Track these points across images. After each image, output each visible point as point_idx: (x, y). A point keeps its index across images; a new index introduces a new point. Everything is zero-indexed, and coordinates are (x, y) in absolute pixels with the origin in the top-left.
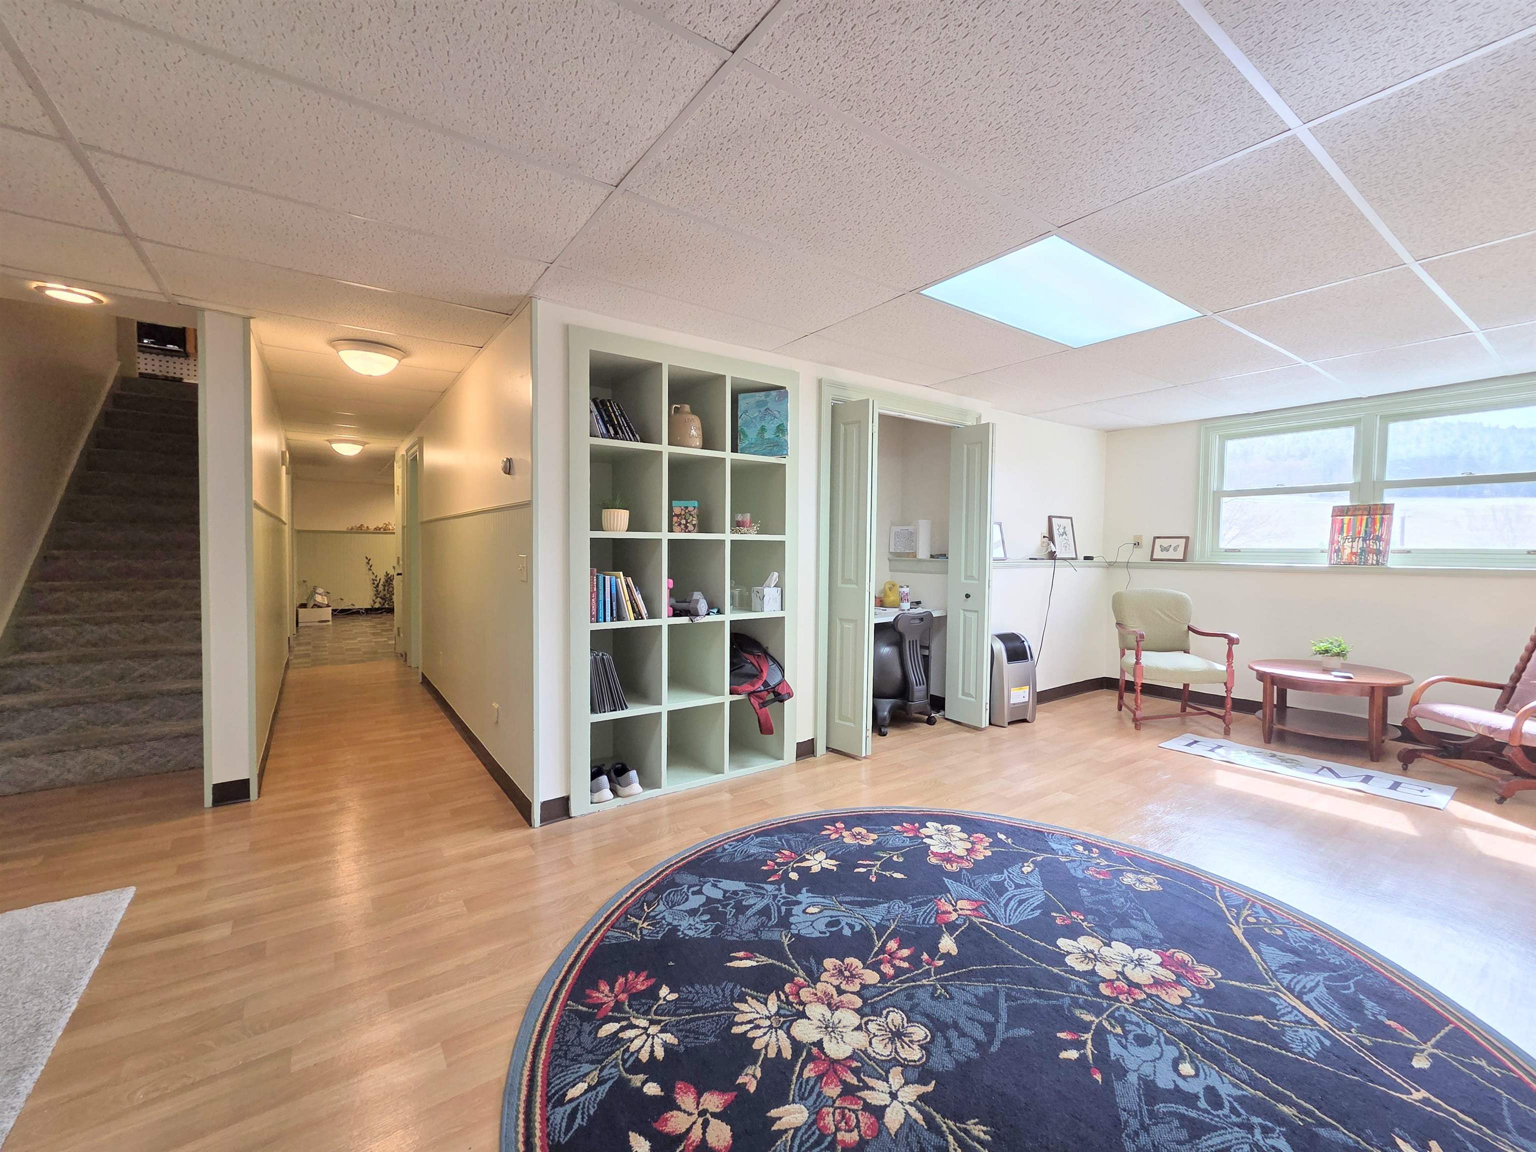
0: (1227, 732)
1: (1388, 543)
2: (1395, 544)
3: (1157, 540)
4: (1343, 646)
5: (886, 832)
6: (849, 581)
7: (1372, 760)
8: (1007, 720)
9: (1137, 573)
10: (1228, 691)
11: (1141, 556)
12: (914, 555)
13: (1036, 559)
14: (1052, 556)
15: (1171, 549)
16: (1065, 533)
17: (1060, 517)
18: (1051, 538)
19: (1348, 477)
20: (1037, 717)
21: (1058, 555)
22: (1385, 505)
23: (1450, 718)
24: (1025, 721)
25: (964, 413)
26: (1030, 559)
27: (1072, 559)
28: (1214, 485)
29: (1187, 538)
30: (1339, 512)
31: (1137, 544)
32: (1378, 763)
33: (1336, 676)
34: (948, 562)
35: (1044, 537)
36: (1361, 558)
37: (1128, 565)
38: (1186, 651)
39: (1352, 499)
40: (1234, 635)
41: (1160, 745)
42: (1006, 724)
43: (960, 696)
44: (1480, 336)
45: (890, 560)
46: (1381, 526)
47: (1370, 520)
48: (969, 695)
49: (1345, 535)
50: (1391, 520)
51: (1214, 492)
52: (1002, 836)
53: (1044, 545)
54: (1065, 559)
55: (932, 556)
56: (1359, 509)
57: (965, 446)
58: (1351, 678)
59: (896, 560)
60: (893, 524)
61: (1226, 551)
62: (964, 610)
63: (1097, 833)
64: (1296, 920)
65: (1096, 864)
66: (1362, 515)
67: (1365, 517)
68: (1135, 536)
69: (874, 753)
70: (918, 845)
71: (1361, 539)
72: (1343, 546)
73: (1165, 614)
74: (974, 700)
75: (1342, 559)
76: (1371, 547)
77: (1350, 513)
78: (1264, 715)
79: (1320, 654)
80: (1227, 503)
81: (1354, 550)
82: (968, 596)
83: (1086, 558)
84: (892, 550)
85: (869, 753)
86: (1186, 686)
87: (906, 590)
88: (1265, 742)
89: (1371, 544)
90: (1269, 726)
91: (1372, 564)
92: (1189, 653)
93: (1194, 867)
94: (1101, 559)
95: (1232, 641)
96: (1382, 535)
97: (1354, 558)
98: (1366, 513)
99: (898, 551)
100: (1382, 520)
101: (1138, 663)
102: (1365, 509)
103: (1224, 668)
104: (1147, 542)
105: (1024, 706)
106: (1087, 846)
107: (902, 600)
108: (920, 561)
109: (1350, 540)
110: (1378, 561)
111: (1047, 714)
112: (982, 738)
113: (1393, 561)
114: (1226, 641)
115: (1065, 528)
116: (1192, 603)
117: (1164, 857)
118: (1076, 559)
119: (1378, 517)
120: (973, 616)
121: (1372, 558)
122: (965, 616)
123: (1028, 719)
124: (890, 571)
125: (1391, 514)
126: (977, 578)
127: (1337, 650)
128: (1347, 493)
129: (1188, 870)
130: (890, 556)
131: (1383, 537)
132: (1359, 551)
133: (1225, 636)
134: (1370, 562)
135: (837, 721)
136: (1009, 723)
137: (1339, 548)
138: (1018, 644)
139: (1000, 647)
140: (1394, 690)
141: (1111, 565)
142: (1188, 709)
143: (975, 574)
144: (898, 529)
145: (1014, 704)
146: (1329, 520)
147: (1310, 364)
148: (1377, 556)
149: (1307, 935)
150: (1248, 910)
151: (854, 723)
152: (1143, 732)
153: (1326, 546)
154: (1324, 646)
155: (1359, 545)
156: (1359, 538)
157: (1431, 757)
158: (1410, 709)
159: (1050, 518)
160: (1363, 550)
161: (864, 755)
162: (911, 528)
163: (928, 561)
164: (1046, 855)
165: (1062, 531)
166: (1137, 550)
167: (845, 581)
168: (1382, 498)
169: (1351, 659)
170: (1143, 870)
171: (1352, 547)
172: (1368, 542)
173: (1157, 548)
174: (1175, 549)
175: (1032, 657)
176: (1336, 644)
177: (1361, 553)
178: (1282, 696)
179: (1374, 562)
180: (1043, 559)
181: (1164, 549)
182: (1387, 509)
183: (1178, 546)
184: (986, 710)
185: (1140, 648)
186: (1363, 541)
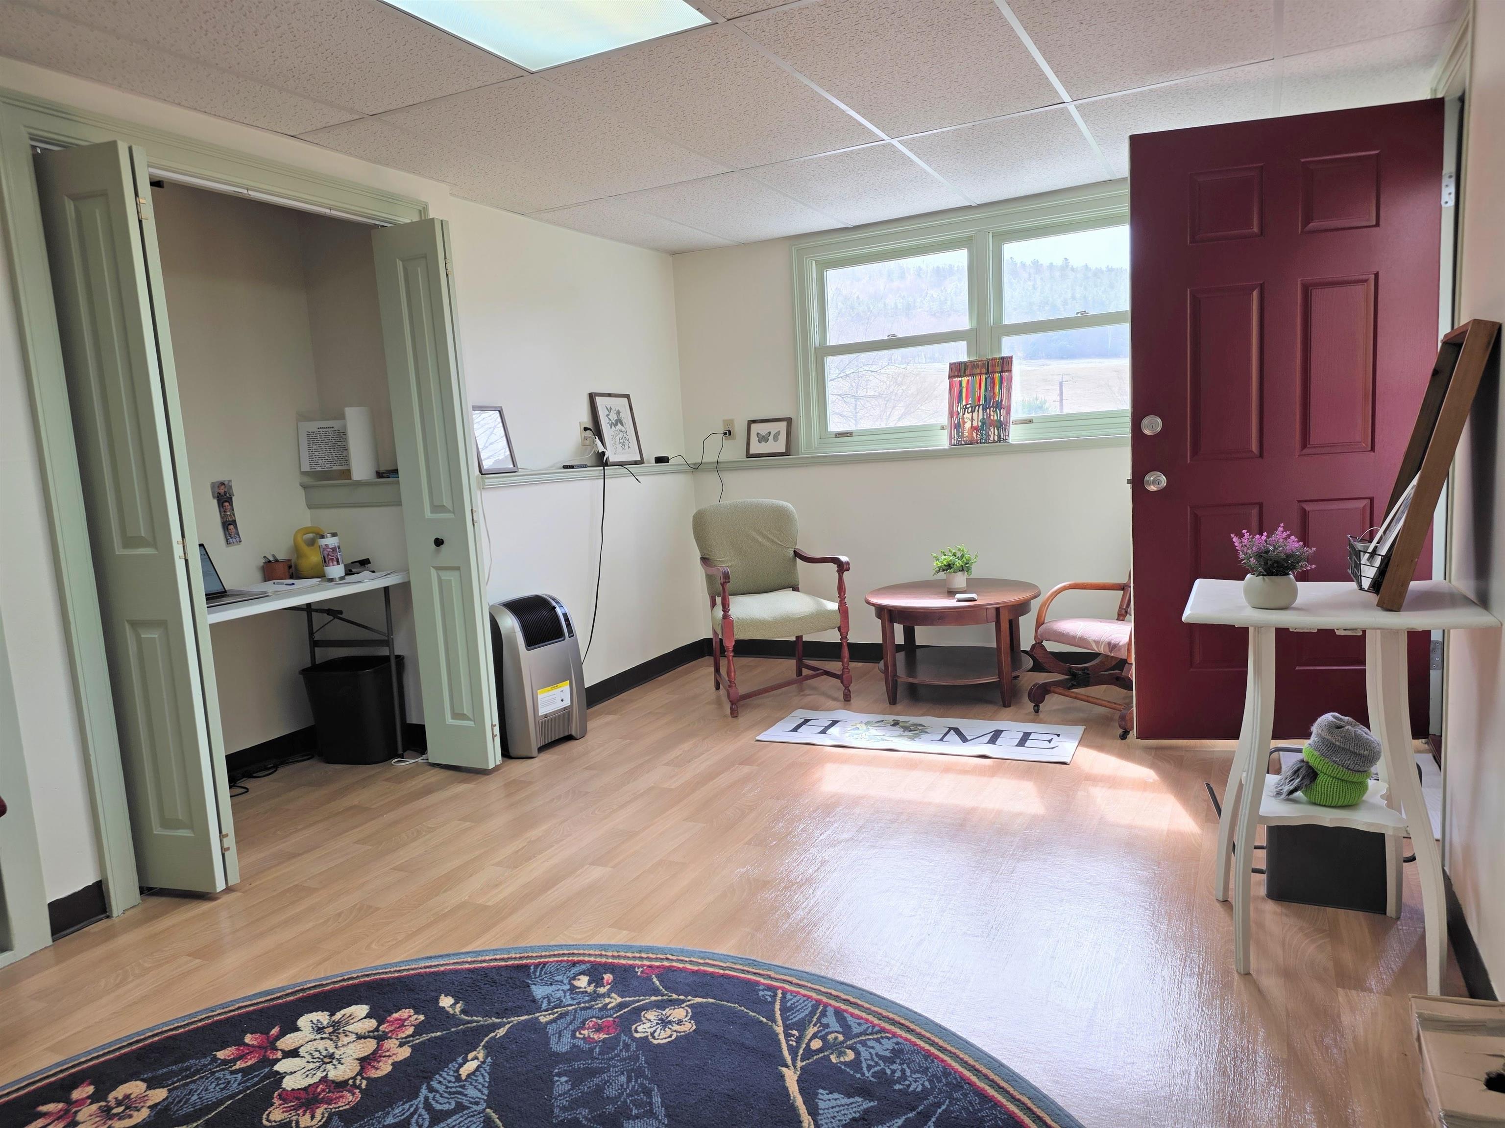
0: (847, 698)
1: (1008, 412)
2: (1017, 412)
3: (753, 426)
4: (967, 556)
5: (197, 1072)
6: (138, 542)
7: (1005, 706)
8: (535, 747)
9: (730, 478)
10: (844, 637)
11: (733, 451)
12: (346, 474)
13: (572, 467)
14: (601, 460)
15: (771, 438)
16: (619, 421)
17: (610, 395)
18: (597, 431)
19: (964, 323)
20: (589, 728)
21: (612, 456)
22: (1003, 358)
23: (1074, 637)
24: (570, 738)
25: (390, 198)
26: (565, 467)
27: (636, 463)
28: (815, 339)
29: (789, 421)
30: (957, 370)
31: (728, 433)
32: (1012, 708)
33: (959, 600)
34: (398, 483)
35: (586, 429)
36: (982, 434)
37: (718, 467)
38: (796, 589)
39: (969, 353)
40: (844, 559)
41: (758, 738)
42: (535, 752)
43: (449, 720)
44: (1072, 108)
45: (305, 487)
46: (1001, 388)
47: (989, 380)
48: (463, 717)
49: (964, 403)
50: (1010, 380)
51: (815, 348)
52: (446, 1002)
53: (587, 442)
54: (621, 464)
55: (380, 475)
56: (977, 366)
57: (400, 265)
58: (974, 600)
59: (317, 487)
60: (303, 417)
61: (836, 435)
62: (438, 568)
63: (620, 938)
64: (876, 1021)
65: (601, 1009)
66: (981, 374)
67: (984, 377)
68: (724, 421)
69: (246, 877)
70: (261, 1081)
71: (981, 407)
72: (963, 418)
73: (764, 536)
74: (470, 724)
75: (962, 437)
76: (992, 417)
77: (968, 372)
78: (886, 665)
79: (943, 571)
80: (832, 363)
81: (975, 424)
82: (439, 542)
83: (660, 460)
84: (306, 468)
85: (234, 880)
86: (799, 638)
87: (330, 542)
88: (890, 704)
89: (992, 413)
90: (893, 680)
91: (994, 442)
92: (798, 591)
93: (754, 963)
94: (680, 460)
95: (842, 567)
96: (1002, 401)
97: (975, 434)
98: (984, 371)
99: (319, 469)
100: (1001, 378)
101: (726, 616)
102: (983, 366)
103: (833, 606)
104: (740, 429)
105: (565, 715)
106: (595, 972)
107: (325, 561)
108: (359, 484)
109: (970, 410)
110: (999, 436)
111: (610, 718)
112: (493, 785)
113: (1016, 435)
114: (834, 567)
115: (618, 413)
116: (796, 516)
117: (714, 956)
118: (641, 462)
119: (997, 375)
120: (452, 577)
121: (993, 433)
122: (439, 577)
123: (573, 733)
124: (310, 506)
125: (1010, 371)
126: (451, 509)
127: (958, 563)
128: (963, 344)
129: (743, 971)
130: (307, 480)
131: (1003, 403)
132: (980, 424)
133: (835, 561)
134: (992, 438)
135: (157, 830)
136: (541, 749)
137: (959, 422)
138: (545, 613)
139: (510, 623)
140: (1022, 608)
141: (696, 468)
142: (805, 672)
143: (447, 502)
144: (313, 426)
145: (546, 716)
146: (947, 382)
147: (895, 142)
148: (998, 430)
149: (885, 1047)
150: (815, 1025)
151: (191, 827)
152: (745, 718)
153: (944, 420)
154: (945, 560)
155: (979, 415)
156: (979, 406)
157: (1060, 690)
158: (1036, 632)
159: (592, 397)
160: (984, 423)
161: (220, 886)
162: (336, 424)
163: (375, 484)
164: (515, 1020)
165: (613, 417)
166: (728, 443)
167: (129, 542)
168: (1000, 350)
169: (977, 572)
170: (675, 996)
171: (972, 420)
172: (988, 410)
173: (754, 439)
174: (776, 438)
175: (571, 631)
176: (959, 555)
177: (982, 426)
178: (909, 634)
179: (996, 439)
180: (586, 466)
181: (763, 439)
182: (1005, 364)
183: (779, 432)
184: (494, 736)
185: (727, 594)
186: (983, 409)
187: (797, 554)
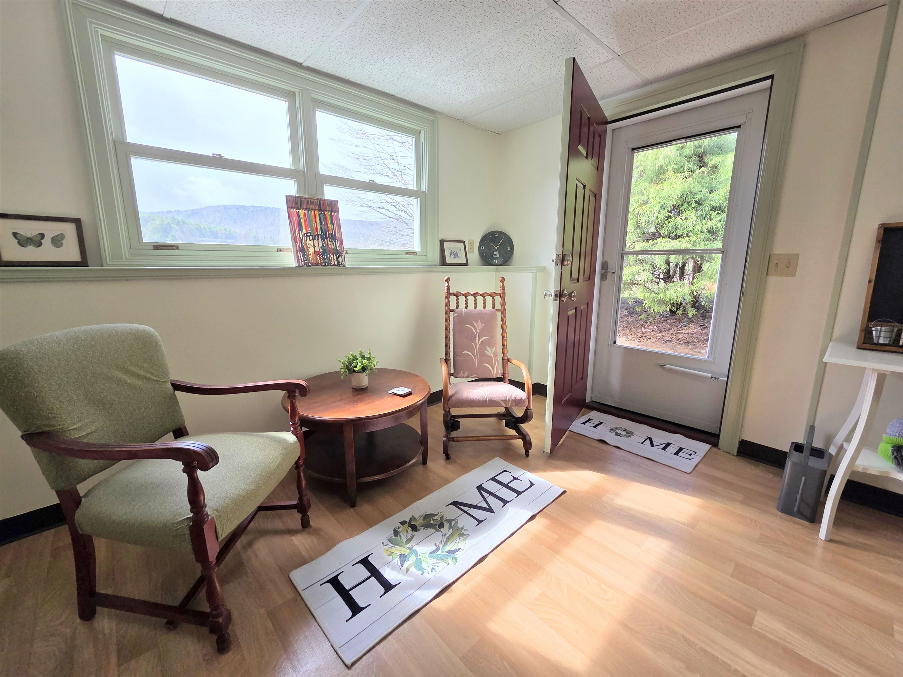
0: (306, 524)
1: (342, 243)
2: (347, 243)
22: (330, 201)
28: (112, 131)
29: (78, 223)
30: (293, 202)
36: (324, 259)
39: (299, 190)
46: (332, 223)
47: (322, 215)
49: (304, 232)
50: (338, 218)
56: (309, 203)
61: (157, 247)
66: (315, 210)
67: (318, 213)
71: (320, 236)
72: (306, 244)
73: (132, 374)
75: (308, 259)
76: (330, 246)
77: (303, 205)
81: (317, 250)
88: (352, 506)
89: (329, 242)
91: (335, 265)
95: (295, 393)
96: (335, 234)
97: (318, 259)
98: (317, 208)
100: (332, 216)
102: (315, 204)
109: (311, 238)
110: (338, 261)
113: (349, 261)
116: (161, 341)
119: (328, 213)
121: (333, 258)
125: (337, 212)
131: (336, 236)
132: (321, 250)
133: (283, 387)
134: (333, 262)
137: (303, 247)
146: (286, 212)
148: (336, 256)
153: (289, 244)
155: (319, 243)
156: (318, 235)
160: (323, 249)
168: (326, 193)
171: (314, 246)
172: (326, 240)
177: (323, 252)
179: (336, 263)
182: (333, 206)
186: (321, 239)
187: (177, 387)
